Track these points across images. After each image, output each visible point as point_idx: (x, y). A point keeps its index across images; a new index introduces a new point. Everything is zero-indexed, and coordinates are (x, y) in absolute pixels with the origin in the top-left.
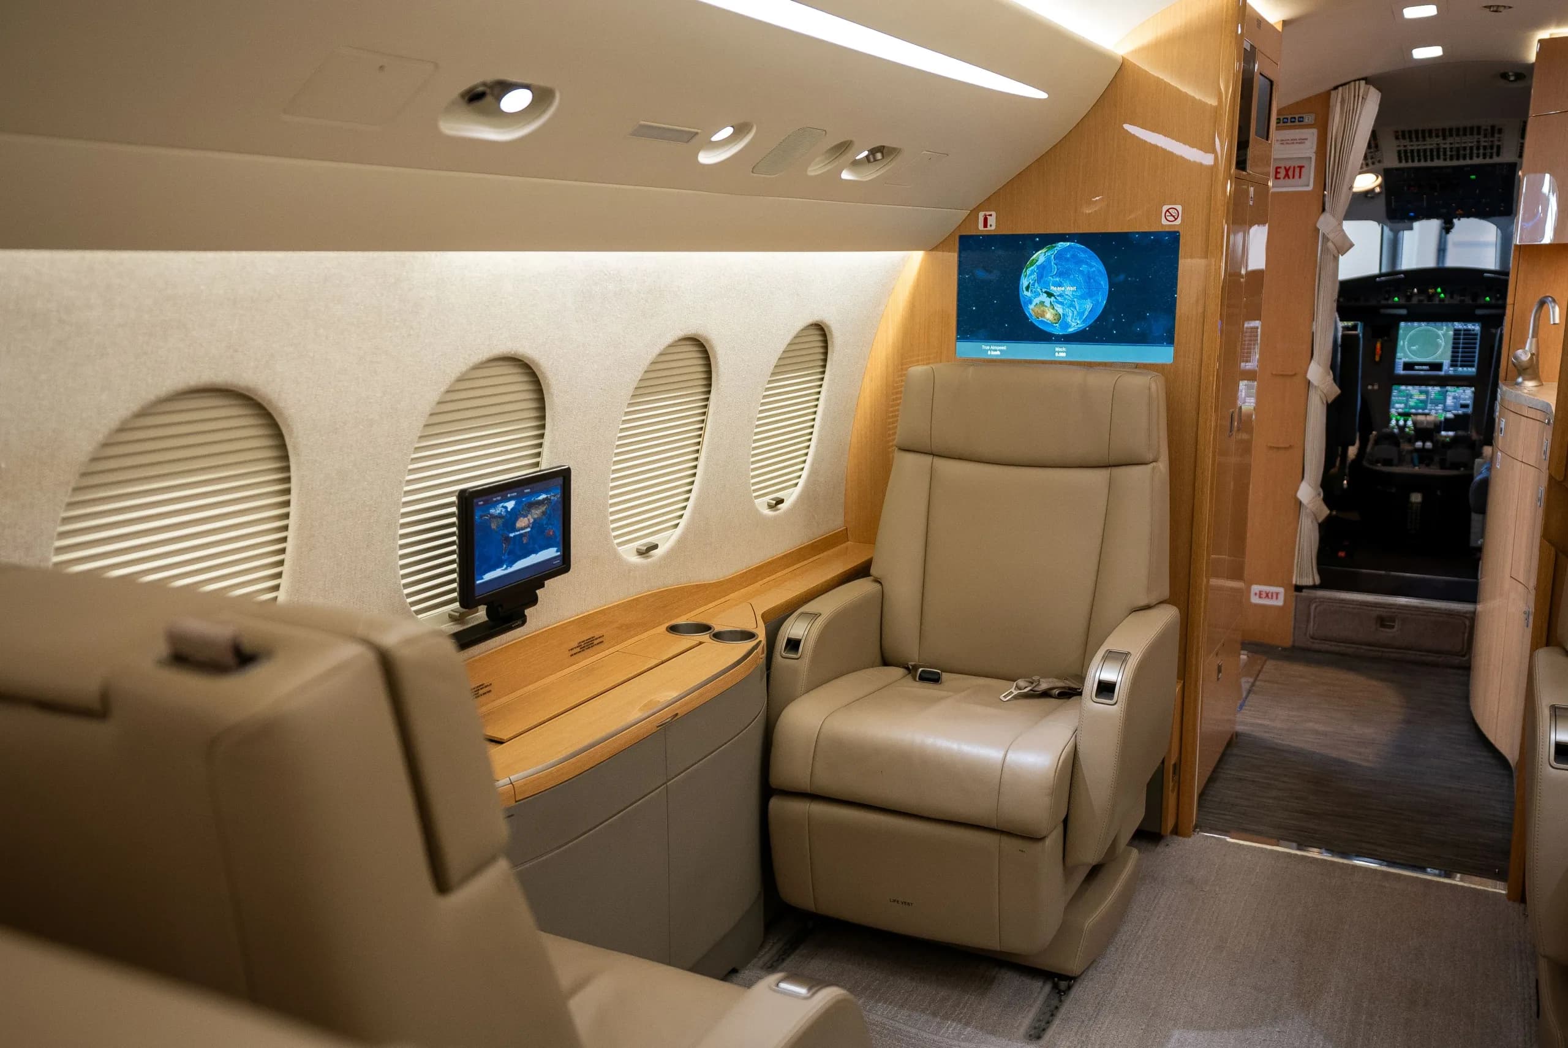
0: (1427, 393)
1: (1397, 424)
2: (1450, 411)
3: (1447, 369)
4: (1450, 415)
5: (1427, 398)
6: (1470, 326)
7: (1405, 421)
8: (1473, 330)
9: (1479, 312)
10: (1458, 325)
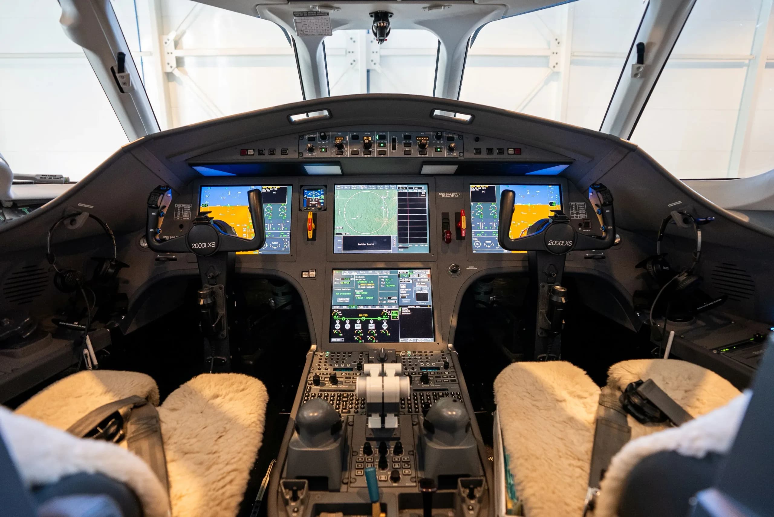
0: (375, 279)
1: (342, 328)
2: (407, 306)
3: (396, 248)
4: (406, 312)
5: (376, 286)
6: (415, 189)
7: (353, 323)
8: (420, 193)
9: (427, 169)
10: (404, 188)
